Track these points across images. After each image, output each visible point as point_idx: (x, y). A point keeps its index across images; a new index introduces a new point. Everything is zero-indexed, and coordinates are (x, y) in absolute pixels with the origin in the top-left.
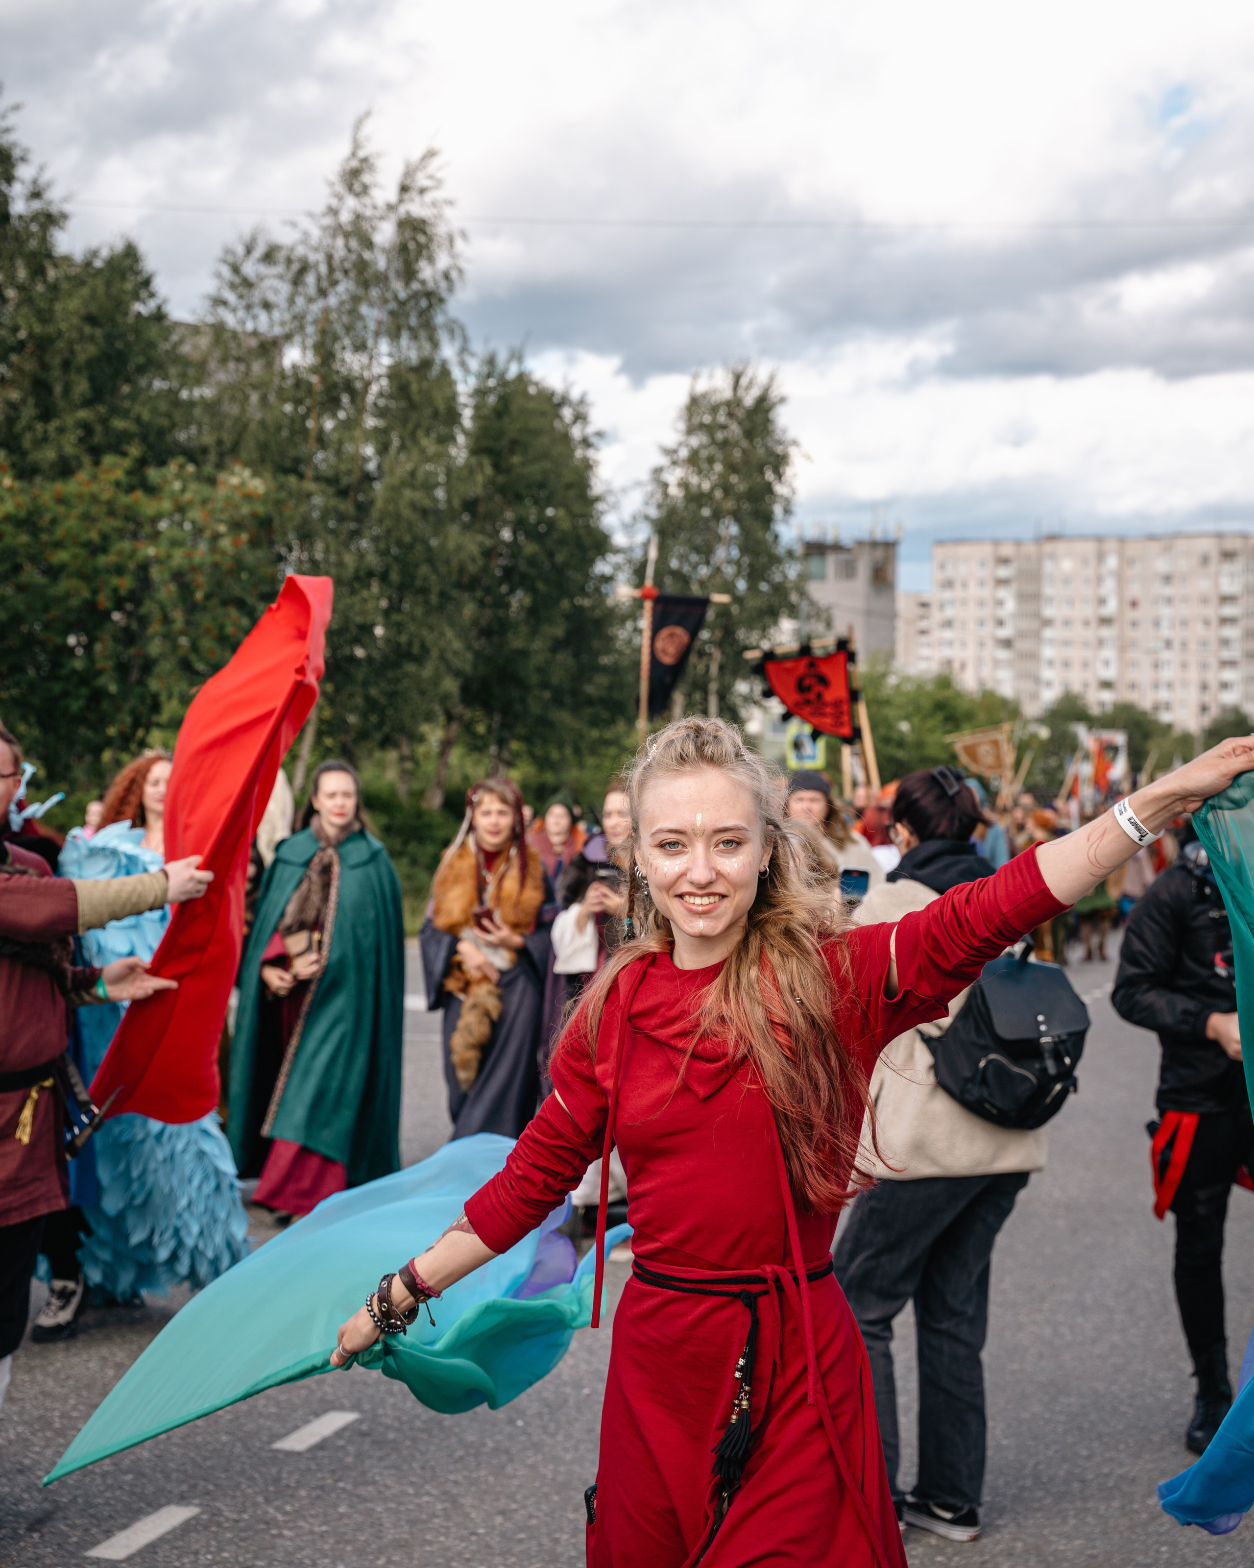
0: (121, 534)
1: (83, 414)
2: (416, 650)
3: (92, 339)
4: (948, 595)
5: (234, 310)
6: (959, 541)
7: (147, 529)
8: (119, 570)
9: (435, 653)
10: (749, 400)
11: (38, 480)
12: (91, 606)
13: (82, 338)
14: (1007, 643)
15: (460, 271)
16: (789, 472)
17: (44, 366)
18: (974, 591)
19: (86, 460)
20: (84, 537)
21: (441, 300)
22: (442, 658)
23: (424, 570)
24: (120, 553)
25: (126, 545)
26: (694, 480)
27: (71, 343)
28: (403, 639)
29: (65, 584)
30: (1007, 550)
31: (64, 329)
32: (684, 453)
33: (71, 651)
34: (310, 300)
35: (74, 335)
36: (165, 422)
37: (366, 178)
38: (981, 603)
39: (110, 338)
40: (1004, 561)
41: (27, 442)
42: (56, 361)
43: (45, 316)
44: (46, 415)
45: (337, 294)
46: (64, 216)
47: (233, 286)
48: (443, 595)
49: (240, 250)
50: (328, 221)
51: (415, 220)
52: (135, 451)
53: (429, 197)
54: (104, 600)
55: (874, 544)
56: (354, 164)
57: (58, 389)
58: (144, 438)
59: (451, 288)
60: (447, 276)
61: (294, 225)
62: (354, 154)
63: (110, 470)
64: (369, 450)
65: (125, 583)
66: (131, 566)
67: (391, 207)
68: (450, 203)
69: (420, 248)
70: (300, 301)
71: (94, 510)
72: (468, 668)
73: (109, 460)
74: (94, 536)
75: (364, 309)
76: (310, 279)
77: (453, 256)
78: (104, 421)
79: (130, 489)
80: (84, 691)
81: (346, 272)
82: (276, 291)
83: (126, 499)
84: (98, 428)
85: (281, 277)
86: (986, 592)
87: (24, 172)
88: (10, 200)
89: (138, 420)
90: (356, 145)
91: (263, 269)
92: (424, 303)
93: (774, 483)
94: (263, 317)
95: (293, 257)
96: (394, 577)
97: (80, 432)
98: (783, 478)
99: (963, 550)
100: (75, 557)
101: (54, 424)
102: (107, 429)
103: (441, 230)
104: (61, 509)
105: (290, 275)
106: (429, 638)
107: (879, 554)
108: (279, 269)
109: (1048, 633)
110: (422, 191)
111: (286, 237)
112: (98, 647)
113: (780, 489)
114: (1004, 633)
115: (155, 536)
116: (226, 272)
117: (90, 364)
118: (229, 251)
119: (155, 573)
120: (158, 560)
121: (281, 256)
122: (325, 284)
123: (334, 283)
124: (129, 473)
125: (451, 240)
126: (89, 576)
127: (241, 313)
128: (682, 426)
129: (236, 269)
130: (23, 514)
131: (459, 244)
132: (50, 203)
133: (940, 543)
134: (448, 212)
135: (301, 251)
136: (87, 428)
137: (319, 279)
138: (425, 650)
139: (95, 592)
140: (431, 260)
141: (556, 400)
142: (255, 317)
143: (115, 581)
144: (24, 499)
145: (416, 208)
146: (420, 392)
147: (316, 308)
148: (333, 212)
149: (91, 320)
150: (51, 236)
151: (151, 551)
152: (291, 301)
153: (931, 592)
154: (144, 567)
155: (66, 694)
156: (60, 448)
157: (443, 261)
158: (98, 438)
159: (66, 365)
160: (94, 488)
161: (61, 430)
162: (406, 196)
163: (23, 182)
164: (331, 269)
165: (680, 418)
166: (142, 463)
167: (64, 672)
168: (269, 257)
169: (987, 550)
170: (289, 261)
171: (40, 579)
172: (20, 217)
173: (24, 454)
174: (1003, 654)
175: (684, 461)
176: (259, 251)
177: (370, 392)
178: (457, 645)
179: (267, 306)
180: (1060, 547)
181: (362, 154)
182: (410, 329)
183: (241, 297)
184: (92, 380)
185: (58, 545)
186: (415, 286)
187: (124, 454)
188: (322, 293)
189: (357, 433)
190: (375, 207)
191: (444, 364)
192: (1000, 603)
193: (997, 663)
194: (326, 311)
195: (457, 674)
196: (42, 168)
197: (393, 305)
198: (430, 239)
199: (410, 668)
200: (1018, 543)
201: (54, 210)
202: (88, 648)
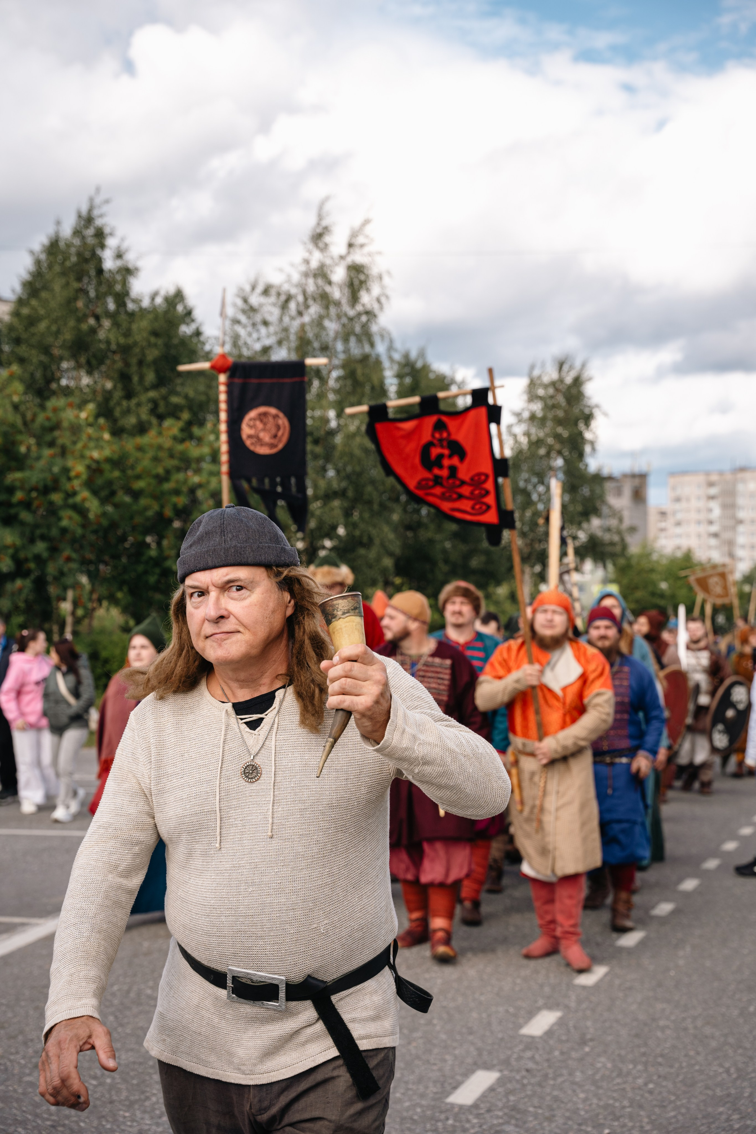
0: (178, 469)
1: (152, 394)
2: (365, 540)
3: (155, 345)
4: (677, 506)
5: (245, 327)
6: (684, 473)
7: (194, 466)
8: (177, 492)
9: (377, 541)
10: (569, 380)
11: (125, 436)
12: (160, 515)
13: (150, 345)
14: (716, 535)
15: (387, 297)
16: (594, 424)
17: (127, 364)
18: (695, 504)
19: (154, 421)
20: (154, 472)
21: (375, 316)
22: (383, 545)
23: (369, 489)
24: (177, 482)
25: (181, 476)
26: (533, 431)
27: (143, 349)
28: (357, 533)
29: (143, 502)
30: (714, 478)
31: (138, 340)
32: (526, 415)
33: (148, 546)
34: (292, 318)
35: (144, 344)
36: (203, 398)
37: (327, 239)
38: (699, 511)
39: (167, 346)
40: (711, 484)
41: (117, 413)
42: (134, 361)
43: (127, 334)
44: (129, 395)
45: (309, 314)
46: (137, 269)
47: (244, 312)
48: (382, 505)
49: (248, 288)
50: (303, 268)
51: (357, 265)
52: (186, 416)
53: (366, 250)
54: (168, 512)
55: (633, 476)
56: (319, 230)
57: (135, 379)
58: (190, 408)
59: (381, 308)
60: (378, 300)
61: (281, 270)
62: (318, 224)
63: (169, 428)
64: (332, 414)
65: (181, 501)
66: (185, 489)
67: (342, 258)
68: (379, 253)
69: (362, 282)
70: (286, 319)
71: (161, 454)
72: (398, 551)
73: (168, 423)
74: (160, 470)
75: (327, 323)
76: (292, 305)
77: (383, 287)
78: (165, 398)
79: (182, 441)
80: (157, 571)
81: (314, 300)
82: (271, 313)
83: (180, 447)
84: (162, 404)
85: (274, 305)
86: (702, 504)
87: (111, 242)
88: (103, 260)
89: (186, 397)
90: (320, 217)
91: (263, 300)
92: (364, 318)
93: (584, 432)
94: (263, 330)
95: (281, 292)
96: (350, 493)
97: (150, 406)
98: (589, 428)
99: (687, 479)
100: (149, 484)
101: (134, 401)
102: (168, 404)
103: (374, 271)
104: (139, 454)
105: (280, 303)
106: (374, 532)
107: (637, 481)
108: (272, 299)
109: (741, 528)
110: (362, 246)
111: (276, 279)
112: (165, 543)
113: (588, 435)
114: (714, 529)
115: (198, 471)
116: (240, 302)
117: (155, 362)
118: (241, 290)
119: (200, 494)
120: (200, 486)
121: (273, 292)
122: (302, 308)
123: (307, 307)
124: (182, 430)
125: (380, 277)
126: (158, 497)
127: (250, 329)
128: (525, 397)
129: (245, 301)
130: (116, 457)
131: (386, 280)
132: (127, 262)
133: (673, 474)
134: (378, 259)
135: (286, 287)
136: (155, 403)
137: (298, 304)
138: (371, 540)
139: (162, 507)
140: (368, 290)
141: (446, 381)
142: (258, 331)
143: (175, 499)
144: (115, 447)
145: (358, 257)
146: (363, 374)
147: (296, 324)
148: (307, 262)
149: (155, 334)
150: (129, 282)
151: (196, 479)
152: (281, 320)
153: (667, 505)
154: (192, 491)
155: (146, 572)
156: (138, 416)
157: (376, 290)
158: (162, 409)
159: (141, 363)
160: (160, 440)
161: (139, 405)
162: (352, 250)
163: (111, 249)
164: (306, 299)
165: (525, 392)
166: (189, 424)
167: (144, 558)
168: (266, 292)
169: (701, 478)
170: (279, 294)
171: (127, 499)
172: (110, 271)
173: (115, 421)
174: (713, 542)
175: (525, 420)
176: (260, 289)
177: (331, 376)
178: (391, 536)
179: (266, 323)
180: (747, 475)
181: (324, 223)
182: (356, 335)
183: (249, 318)
184: (157, 372)
185: (138, 477)
186: (359, 308)
187: (178, 418)
188: (300, 314)
189: (324, 402)
190: (332, 258)
191: (378, 356)
192: (710, 510)
193: (710, 547)
194: (303, 326)
195: (391, 554)
196: (123, 239)
197: (344, 320)
198: (367, 276)
199: (362, 551)
200: (721, 473)
201: (130, 266)
202: (159, 544)
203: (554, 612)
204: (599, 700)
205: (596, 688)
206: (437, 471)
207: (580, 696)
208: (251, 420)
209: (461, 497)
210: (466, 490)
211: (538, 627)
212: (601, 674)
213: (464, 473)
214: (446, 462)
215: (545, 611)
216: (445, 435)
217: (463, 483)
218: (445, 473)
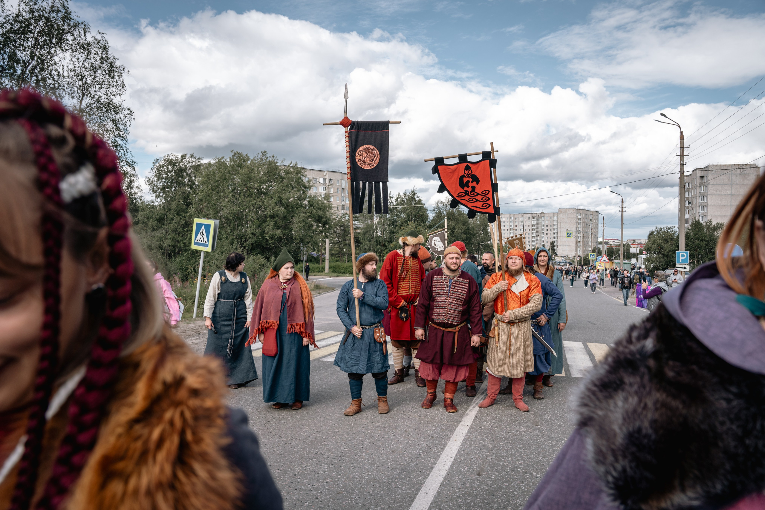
203: (516, 258)
204: (535, 298)
205: (535, 292)
206: (466, 188)
207: (528, 296)
208: (360, 151)
209: (477, 200)
210: (479, 198)
211: (509, 266)
212: (537, 286)
213: (479, 189)
214: (470, 184)
215: (512, 258)
216: (470, 172)
217: (478, 194)
218: (470, 189)
